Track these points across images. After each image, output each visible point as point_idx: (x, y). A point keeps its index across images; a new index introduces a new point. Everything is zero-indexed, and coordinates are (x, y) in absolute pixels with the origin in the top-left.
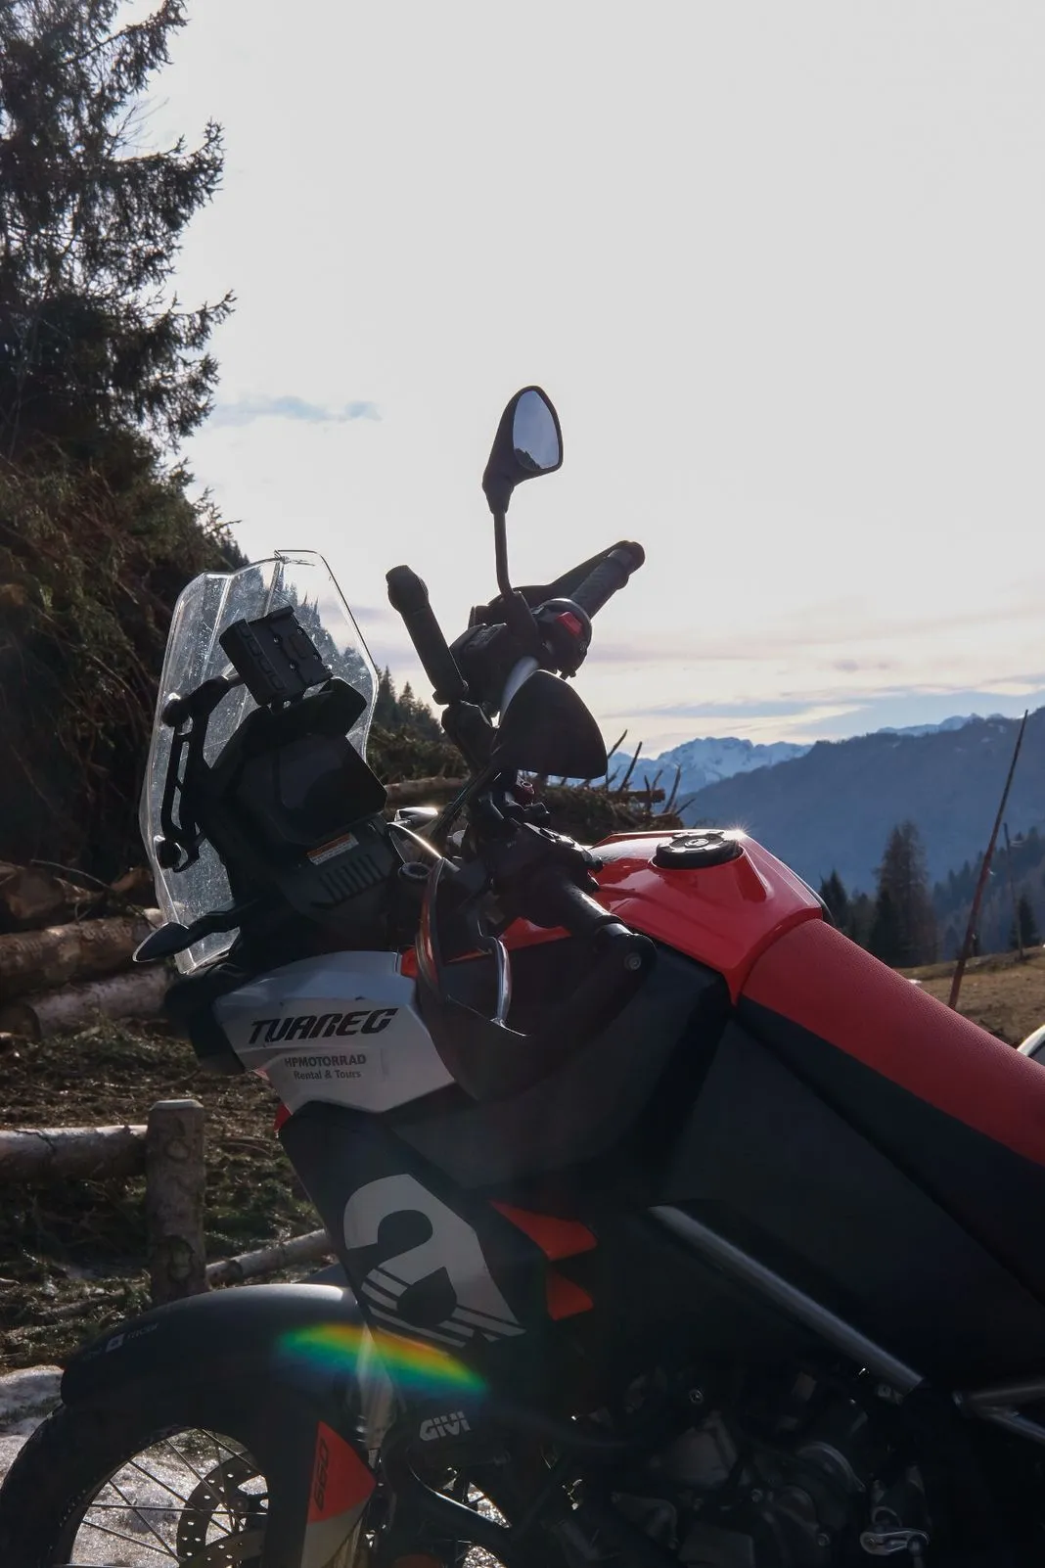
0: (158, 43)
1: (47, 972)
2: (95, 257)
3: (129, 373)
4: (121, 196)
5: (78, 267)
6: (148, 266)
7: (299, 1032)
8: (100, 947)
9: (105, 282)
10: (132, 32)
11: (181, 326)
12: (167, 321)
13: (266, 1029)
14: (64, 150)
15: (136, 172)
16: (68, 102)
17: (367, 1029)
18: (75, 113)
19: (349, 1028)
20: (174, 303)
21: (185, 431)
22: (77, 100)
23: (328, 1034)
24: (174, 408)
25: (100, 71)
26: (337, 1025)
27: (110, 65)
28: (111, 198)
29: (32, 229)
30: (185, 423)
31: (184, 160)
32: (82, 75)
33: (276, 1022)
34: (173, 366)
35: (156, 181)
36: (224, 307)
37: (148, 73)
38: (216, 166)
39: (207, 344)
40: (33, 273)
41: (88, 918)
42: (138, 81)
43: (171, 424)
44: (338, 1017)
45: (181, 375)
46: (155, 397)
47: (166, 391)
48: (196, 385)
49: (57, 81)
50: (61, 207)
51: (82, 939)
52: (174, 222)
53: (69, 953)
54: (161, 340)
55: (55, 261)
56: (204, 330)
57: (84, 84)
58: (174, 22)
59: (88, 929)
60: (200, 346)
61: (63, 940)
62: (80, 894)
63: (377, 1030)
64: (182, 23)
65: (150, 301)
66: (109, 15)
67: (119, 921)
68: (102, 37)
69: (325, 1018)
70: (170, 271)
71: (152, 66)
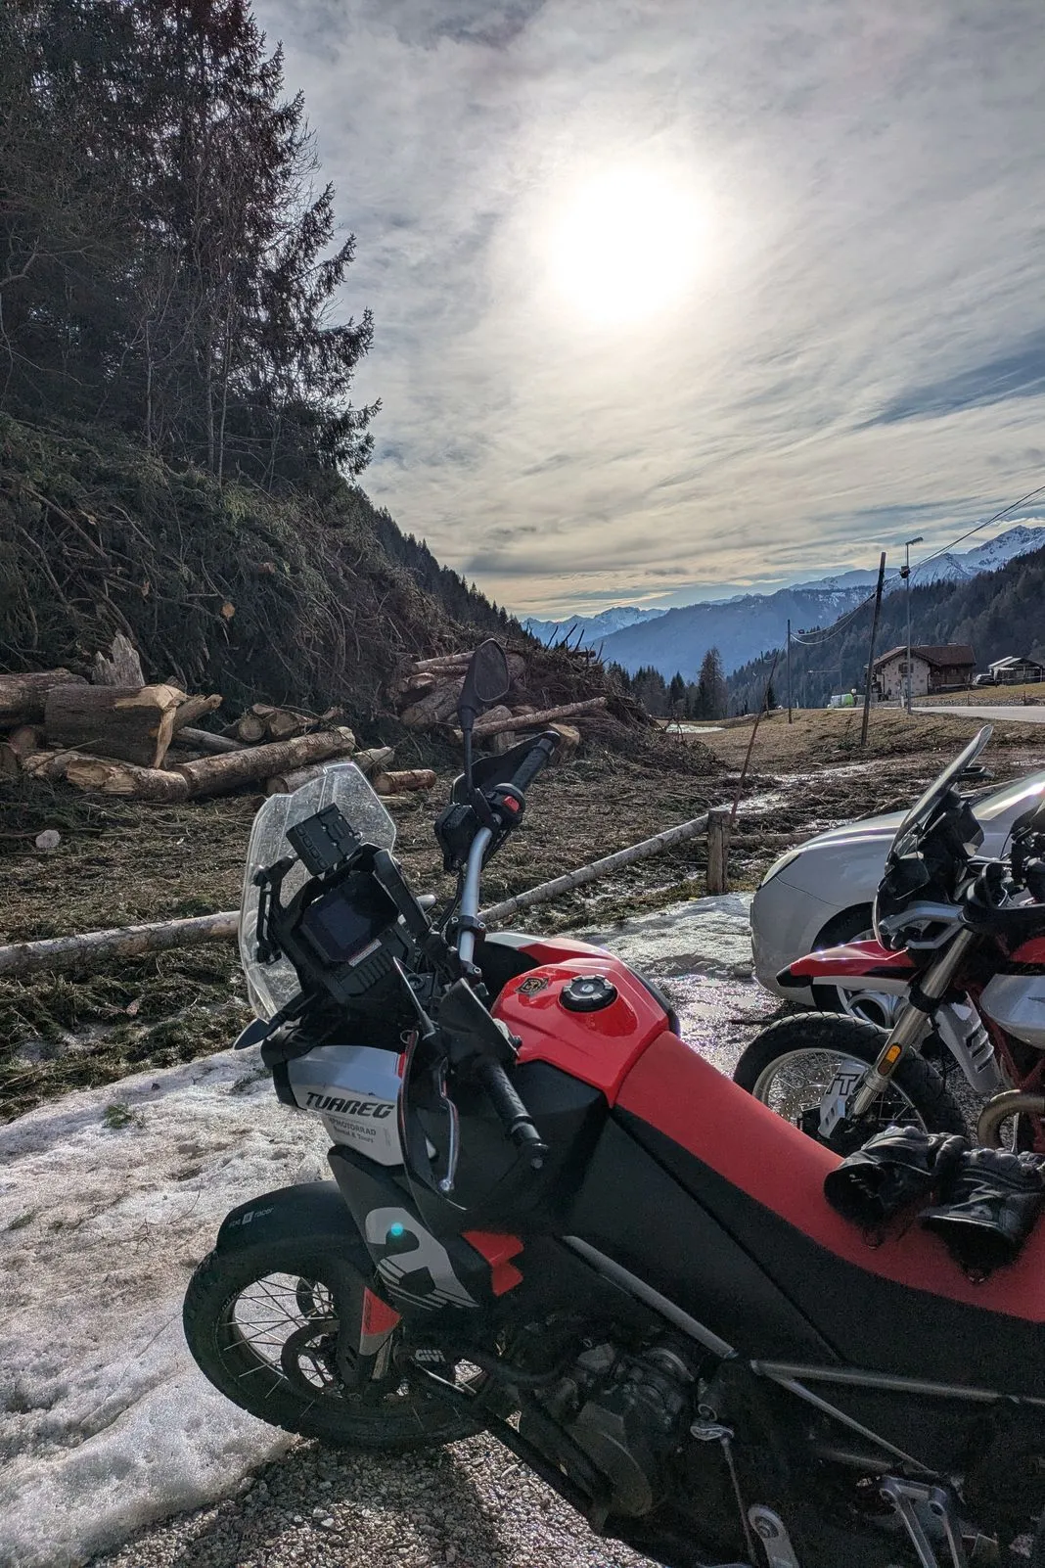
0: (339, 270)
1: (291, 762)
2: (310, 381)
3: (328, 443)
4: (322, 348)
5: (302, 385)
6: (338, 385)
7: (335, 1107)
8: (318, 748)
9: (315, 395)
10: (327, 264)
11: (354, 418)
12: (346, 416)
13: (315, 1099)
14: (292, 327)
15: (329, 337)
16: (294, 300)
17: (376, 1114)
18: (297, 306)
19: (365, 1112)
20: (350, 406)
21: (357, 472)
22: (298, 299)
23: (353, 1112)
24: (352, 461)
25: (310, 285)
26: (358, 1108)
27: (315, 282)
28: (317, 350)
29: (278, 367)
30: (357, 469)
31: (353, 330)
32: (300, 286)
33: (321, 1097)
34: (351, 438)
35: (340, 340)
36: (376, 409)
37: (334, 286)
38: (369, 332)
39: (368, 427)
40: (279, 391)
41: (311, 733)
42: (329, 290)
43: (351, 468)
44: (358, 1104)
45: (355, 443)
46: (343, 455)
47: (348, 452)
48: (363, 449)
49: (289, 290)
50: (293, 355)
51: (308, 744)
52: (349, 363)
53: (301, 752)
54: (343, 425)
55: (290, 384)
56: (366, 419)
57: (302, 291)
58: (347, 259)
59: (312, 739)
60: (364, 428)
61: (298, 745)
62: (308, 721)
63: (381, 1117)
64: (351, 260)
65: (339, 404)
66: (314, 255)
67: (326, 734)
68: (311, 267)
69: (350, 1102)
70: (348, 388)
71: (336, 283)
